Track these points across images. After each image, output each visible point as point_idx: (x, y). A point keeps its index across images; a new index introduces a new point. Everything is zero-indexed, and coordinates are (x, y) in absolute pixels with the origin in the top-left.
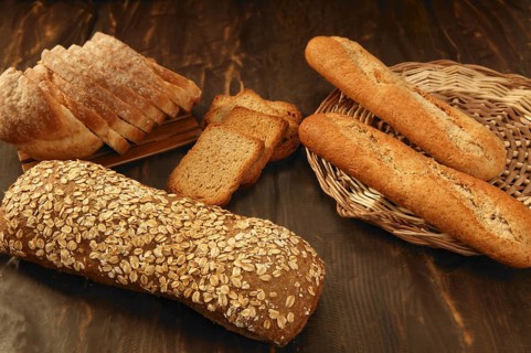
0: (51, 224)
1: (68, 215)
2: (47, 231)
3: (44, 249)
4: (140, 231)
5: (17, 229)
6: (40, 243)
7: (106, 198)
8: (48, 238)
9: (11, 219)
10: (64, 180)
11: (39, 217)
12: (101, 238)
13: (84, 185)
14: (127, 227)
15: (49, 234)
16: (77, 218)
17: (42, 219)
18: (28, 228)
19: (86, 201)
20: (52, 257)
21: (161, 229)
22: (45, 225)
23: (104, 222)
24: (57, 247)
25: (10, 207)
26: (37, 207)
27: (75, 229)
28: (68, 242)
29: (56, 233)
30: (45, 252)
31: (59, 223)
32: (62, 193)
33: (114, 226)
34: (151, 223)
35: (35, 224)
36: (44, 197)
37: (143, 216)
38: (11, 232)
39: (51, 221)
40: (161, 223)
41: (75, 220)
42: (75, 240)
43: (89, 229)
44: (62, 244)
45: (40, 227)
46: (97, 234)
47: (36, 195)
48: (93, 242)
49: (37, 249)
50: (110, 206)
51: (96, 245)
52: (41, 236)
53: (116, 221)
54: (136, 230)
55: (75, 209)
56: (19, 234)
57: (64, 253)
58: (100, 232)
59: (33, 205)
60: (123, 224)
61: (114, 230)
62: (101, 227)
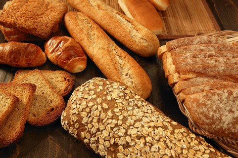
0: (96, 125)
1: (108, 124)
2: (94, 130)
3: (89, 140)
4: (153, 149)
5: (76, 122)
6: (88, 136)
7: (134, 118)
8: (93, 134)
9: (73, 114)
10: (109, 98)
11: (90, 119)
12: (127, 146)
13: (121, 104)
14: (145, 144)
15: (94, 132)
16: (114, 128)
17: (92, 121)
18: (82, 124)
19: (121, 117)
20: (93, 146)
21: (167, 151)
22: (93, 126)
23: (130, 135)
24: (97, 142)
25: (74, 106)
26: (90, 112)
27: (111, 134)
28: (105, 141)
29: (99, 133)
30: (90, 142)
31: (102, 127)
32: (107, 107)
33: (137, 141)
34: (161, 145)
35: (87, 123)
36: (96, 106)
37: (157, 138)
38: (72, 123)
39: (97, 124)
40: (167, 146)
41: (112, 128)
42: (109, 141)
43: (120, 137)
44: (101, 141)
45: (90, 126)
46: (124, 142)
47: (91, 104)
48: (121, 147)
49: (85, 138)
50: (136, 125)
51: (123, 150)
52: (89, 132)
53: (139, 138)
54: (150, 148)
55: (114, 121)
56: (76, 125)
57: (101, 147)
58: (126, 142)
59: (88, 110)
60: (142, 141)
61: (136, 143)
62: (128, 139)
